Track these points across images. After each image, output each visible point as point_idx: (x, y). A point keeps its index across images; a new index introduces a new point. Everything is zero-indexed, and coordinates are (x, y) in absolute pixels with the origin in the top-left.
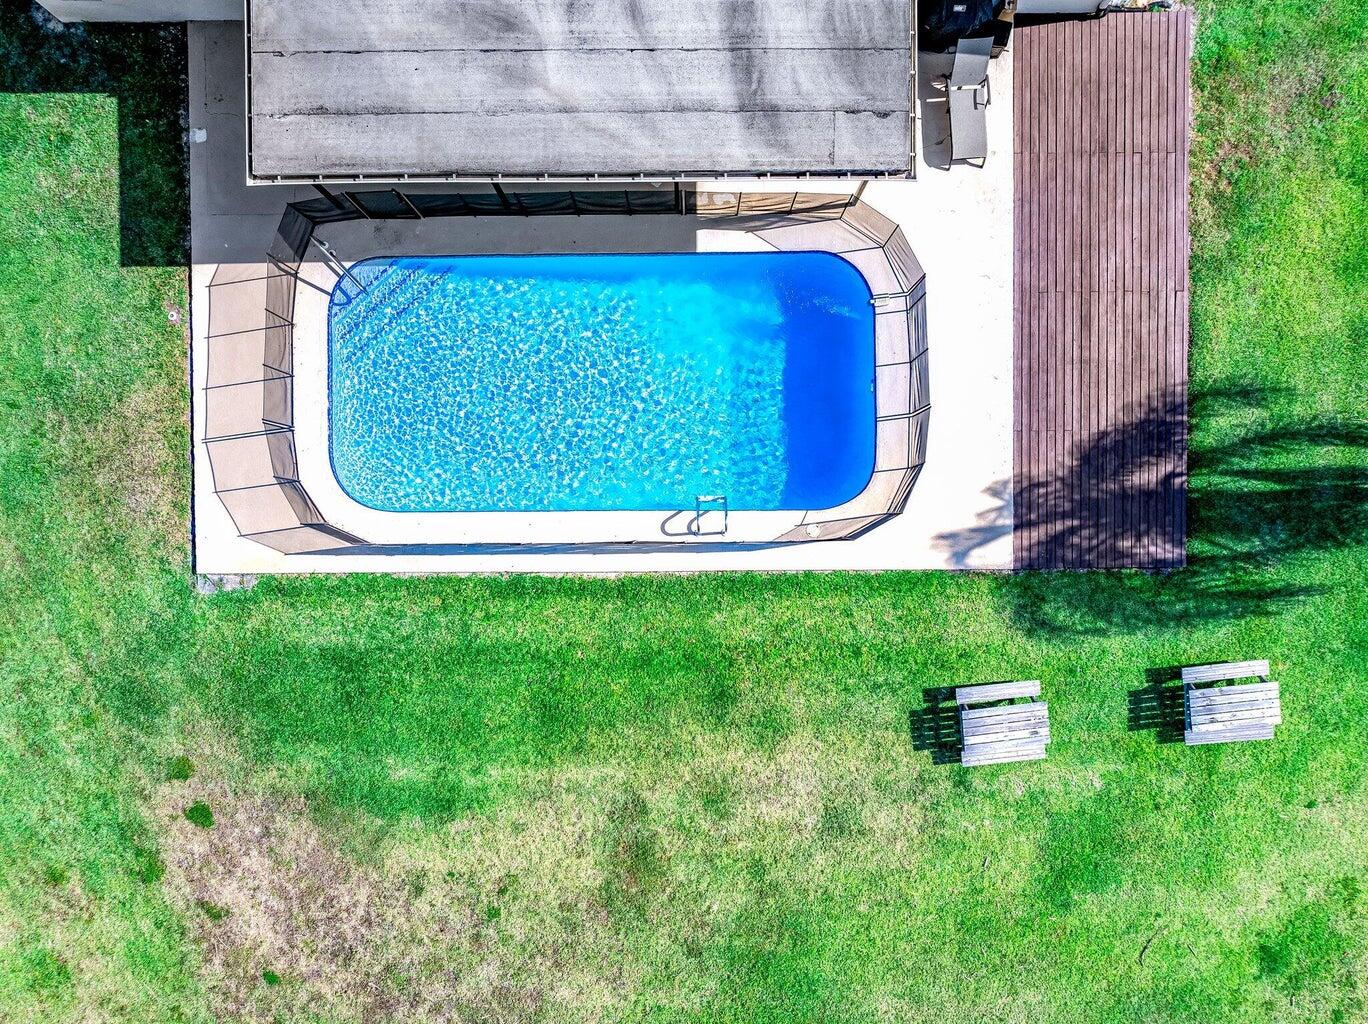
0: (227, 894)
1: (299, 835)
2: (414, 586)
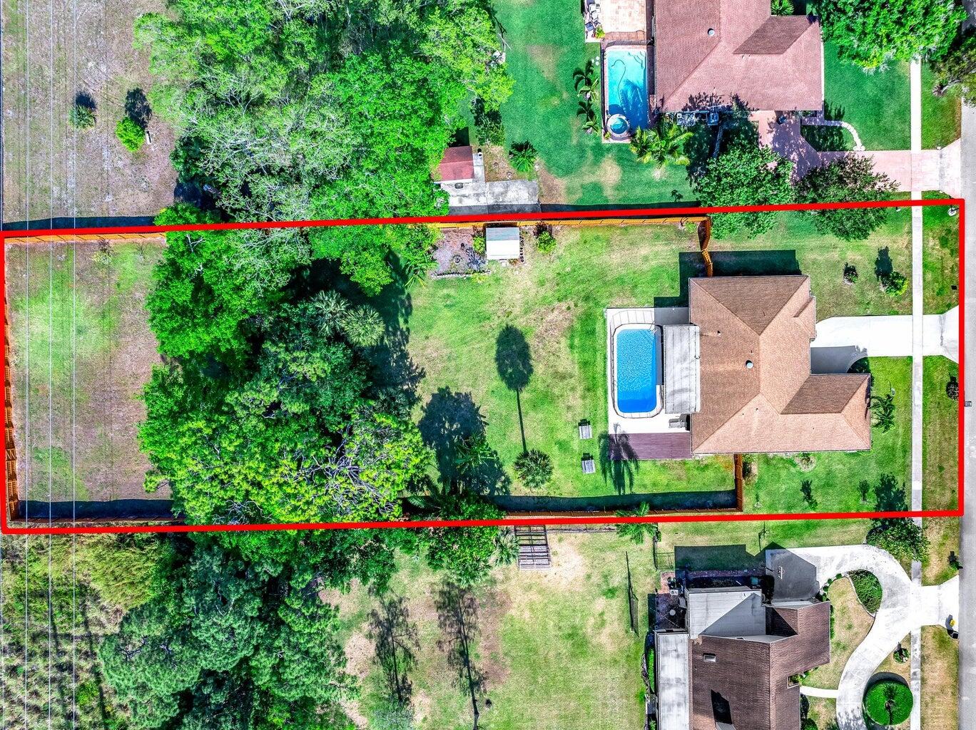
0: (556, 312)
1: (566, 324)
2: (605, 342)
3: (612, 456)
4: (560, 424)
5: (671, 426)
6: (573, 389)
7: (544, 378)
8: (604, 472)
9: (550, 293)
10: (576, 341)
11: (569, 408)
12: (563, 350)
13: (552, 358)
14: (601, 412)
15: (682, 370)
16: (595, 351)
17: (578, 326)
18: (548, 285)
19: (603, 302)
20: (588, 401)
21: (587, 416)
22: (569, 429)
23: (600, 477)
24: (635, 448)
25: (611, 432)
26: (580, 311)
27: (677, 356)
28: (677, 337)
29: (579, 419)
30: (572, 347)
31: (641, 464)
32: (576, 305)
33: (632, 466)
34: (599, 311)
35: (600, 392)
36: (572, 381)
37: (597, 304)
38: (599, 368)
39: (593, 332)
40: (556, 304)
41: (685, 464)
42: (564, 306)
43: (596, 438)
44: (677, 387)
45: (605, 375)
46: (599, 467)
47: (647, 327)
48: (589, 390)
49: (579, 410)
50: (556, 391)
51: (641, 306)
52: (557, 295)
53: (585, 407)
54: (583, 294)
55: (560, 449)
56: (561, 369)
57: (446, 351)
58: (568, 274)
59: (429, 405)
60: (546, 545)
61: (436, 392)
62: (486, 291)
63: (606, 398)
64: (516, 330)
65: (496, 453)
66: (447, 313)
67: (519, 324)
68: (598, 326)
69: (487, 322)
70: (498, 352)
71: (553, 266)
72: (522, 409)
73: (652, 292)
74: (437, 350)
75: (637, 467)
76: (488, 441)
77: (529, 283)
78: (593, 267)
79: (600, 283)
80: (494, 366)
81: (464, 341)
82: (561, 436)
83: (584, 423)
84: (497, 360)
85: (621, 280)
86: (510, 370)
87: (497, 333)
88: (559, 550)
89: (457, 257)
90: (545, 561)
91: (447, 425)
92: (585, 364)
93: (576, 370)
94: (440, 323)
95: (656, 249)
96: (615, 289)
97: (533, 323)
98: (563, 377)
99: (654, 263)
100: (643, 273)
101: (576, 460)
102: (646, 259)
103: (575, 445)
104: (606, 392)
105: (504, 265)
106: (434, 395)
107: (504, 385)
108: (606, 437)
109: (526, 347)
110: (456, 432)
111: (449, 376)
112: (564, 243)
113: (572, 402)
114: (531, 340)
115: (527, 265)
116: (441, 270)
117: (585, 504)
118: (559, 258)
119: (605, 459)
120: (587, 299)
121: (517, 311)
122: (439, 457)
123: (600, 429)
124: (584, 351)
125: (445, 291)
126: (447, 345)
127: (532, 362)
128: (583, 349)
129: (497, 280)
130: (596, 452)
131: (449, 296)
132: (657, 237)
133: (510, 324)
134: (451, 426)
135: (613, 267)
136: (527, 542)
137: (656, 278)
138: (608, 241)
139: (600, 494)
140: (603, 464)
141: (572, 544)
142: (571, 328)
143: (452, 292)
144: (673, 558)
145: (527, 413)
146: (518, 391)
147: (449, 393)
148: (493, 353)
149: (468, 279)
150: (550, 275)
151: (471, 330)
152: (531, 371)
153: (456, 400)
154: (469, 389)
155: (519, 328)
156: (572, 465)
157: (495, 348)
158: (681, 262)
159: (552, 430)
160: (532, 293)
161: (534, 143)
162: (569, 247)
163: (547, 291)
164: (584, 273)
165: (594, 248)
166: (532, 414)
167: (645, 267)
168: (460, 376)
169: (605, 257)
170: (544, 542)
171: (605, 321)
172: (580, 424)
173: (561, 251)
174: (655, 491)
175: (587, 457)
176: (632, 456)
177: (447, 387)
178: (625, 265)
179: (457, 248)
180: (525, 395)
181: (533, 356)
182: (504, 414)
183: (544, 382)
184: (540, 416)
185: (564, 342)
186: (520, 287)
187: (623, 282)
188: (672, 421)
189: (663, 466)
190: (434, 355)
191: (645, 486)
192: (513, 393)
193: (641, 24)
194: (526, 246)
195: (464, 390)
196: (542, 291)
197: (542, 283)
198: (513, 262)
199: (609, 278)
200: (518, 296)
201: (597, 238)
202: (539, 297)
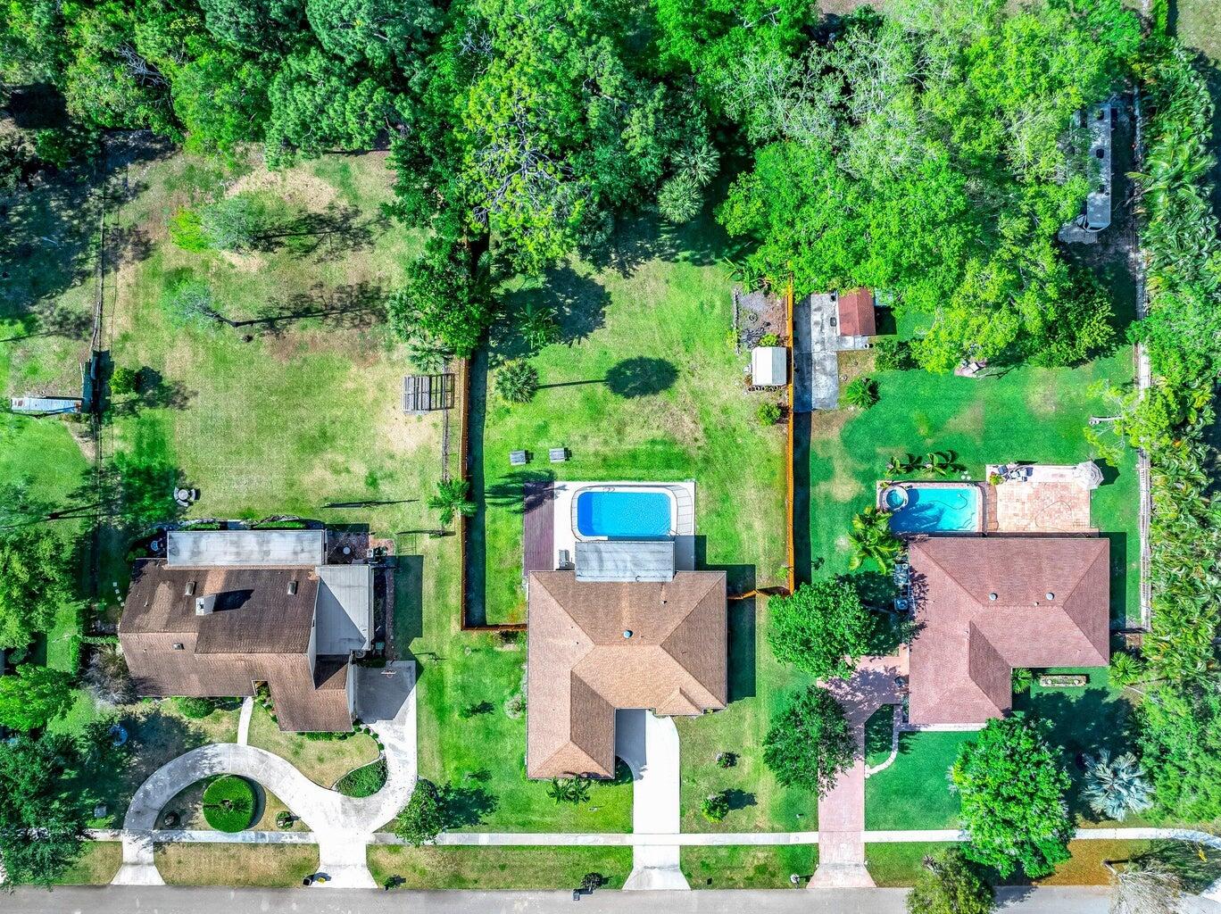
2: (657, 480)
3: (530, 485)
4: (568, 426)
5: (561, 552)
6: (606, 442)
7: (620, 411)
8: (511, 476)
9: (714, 420)
10: (659, 448)
11: (585, 437)
12: (650, 432)
13: (641, 420)
14: (579, 473)
15: (624, 561)
16: (648, 468)
17: (676, 450)
18: (723, 417)
19: (703, 479)
20: (592, 459)
21: (575, 457)
22: (560, 438)
23: (506, 471)
24: (537, 511)
25: (557, 484)
26: (693, 452)
27: (640, 556)
28: (661, 556)
29: (572, 448)
30: (653, 442)
31: (519, 517)
32: (699, 448)
33: (518, 507)
34: (693, 474)
35: (602, 473)
36: (615, 442)
37: (700, 471)
38: (628, 472)
39: (669, 466)
40: (702, 426)
41: (518, 567)
42: (699, 435)
43: (550, 467)
44: (604, 555)
45: (621, 479)
46: (517, 470)
47: (673, 527)
48: (604, 460)
49: (582, 448)
50: (604, 424)
51: (697, 522)
52: (711, 427)
53: (585, 456)
54: (711, 456)
55: (540, 427)
56: (628, 429)
57: (652, 303)
58: (735, 441)
59: (592, 283)
60: (430, 409)
61: (607, 290)
62: (717, 348)
63: (595, 479)
64: (673, 381)
65: (537, 355)
66: (694, 305)
67: (680, 385)
68: (675, 472)
69: (683, 349)
70: (650, 360)
71: (743, 424)
72: (585, 386)
73: (711, 533)
74: (654, 292)
75: (516, 512)
76: (550, 346)
77: (725, 397)
78: (741, 468)
79: (723, 475)
80: (634, 355)
81: (662, 322)
82: (554, 428)
83: (568, 454)
84: (641, 358)
85: (726, 498)
86: (628, 373)
87: (670, 359)
88: (423, 423)
89: (755, 318)
90: (411, 406)
91: (569, 301)
92: (634, 457)
93: (627, 446)
94: (683, 297)
95: (760, 538)
96: (716, 492)
97: (681, 400)
98: (619, 432)
99: (744, 536)
100: (734, 523)
101: (526, 445)
102: (749, 527)
103: (543, 444)
104: (602, 479)
105: (746, 369)
106: (603, 287)
107: (613, 366)
108: (551, 478)
109: (655, 392)
110: (561, 311)
111: (624, 304)
112: (769, 437)
113: (591, 441)
114: (662, 397)
115: (745, 395)
116: (741, 300)
117: (475, 453)
118: (753, 430)
119: (525, 477)
120: (706, 460)
121: (695, 382)
122: (534, 291)
123: (559, 472)
124: (649, 455)
125: (718, 303)
126: (658, 303)
127: (637, 397)
128: (651, 455)
129: (729, 361)
130: (534, 468)
131: (713, 307)
132: (773, 541)
133: (681, 374)
134: (569, 306)
135: (741, 490)
136: (434, 387)
137: (727, 538)
138: (769, 486)
139: (487, 471)
140: (520, 474)
141: (430, 438)
142: (674, 442)
143: (717, 311)
144: (410, 553)
145: (580, 390)
146: (604, 382)
147: (605, 305)
148: (648, 355)
149: (731, 329)
150: (734, 420)
151: (675, 330)
152: (628, 396)
153: (597, 312)
154: (609, 328)
155: (676, 384)
156: (520, 440)
157: (655, 357)
158: (744, 567)
159: (560, 418)
160: (714, 400)
161: (879, 406)
162: (763, 442)
163: (715, 417)
164: (735, 459)
165: (762, 469)
166: (580, 396)
167: (740, 526)
168: (624, 317)
169: (752, 482)
170: (433, 406)
171: (681, 480)
172: (566, 450)
173: (759, 433)
174: (487, 533)
175: (529, 457)
176: (530, 507)
177: (611, 303)
178: (743, 504)
179: (766, 318)
180: (601, 389)
181: (644, 399)
182: (581, 365)
183: (615, 410)
184: (577, 405)
185: (659, 434)
186: (721, 386)
187: (724, 501)
188: (567, 553)
189: (516, 543)
190: (648, 289)
191: (494, 521)
192: (603, 375)
193: (1004, 527)
194: (767, 394)
195: (608, 320)
196: (716, 411)
197: (724, 411)
198: (749, 380)
199: (728, 486)
200: (711, 384)
201: (773, 473)
202: (709, 408)
